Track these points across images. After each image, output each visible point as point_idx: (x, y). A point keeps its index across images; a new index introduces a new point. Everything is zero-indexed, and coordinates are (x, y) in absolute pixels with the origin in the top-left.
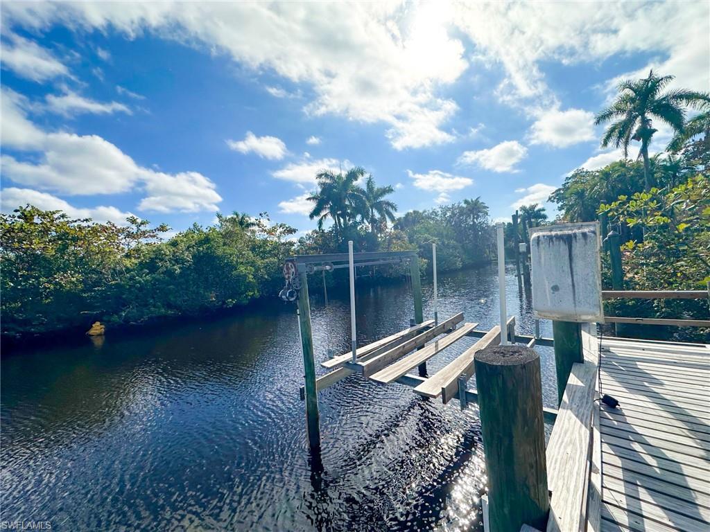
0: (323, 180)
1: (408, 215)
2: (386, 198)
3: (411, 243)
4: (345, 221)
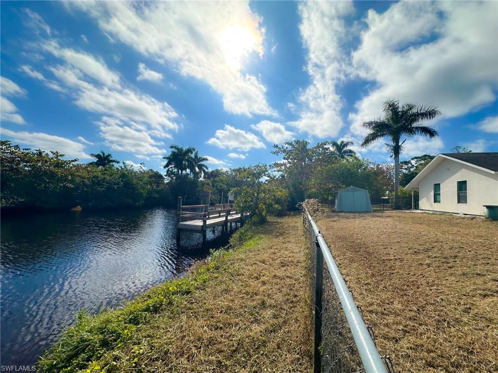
0: (174, 150)
1: (213, 172)
2: (203, 163)
3: (213, 187)
4: (182, 172)
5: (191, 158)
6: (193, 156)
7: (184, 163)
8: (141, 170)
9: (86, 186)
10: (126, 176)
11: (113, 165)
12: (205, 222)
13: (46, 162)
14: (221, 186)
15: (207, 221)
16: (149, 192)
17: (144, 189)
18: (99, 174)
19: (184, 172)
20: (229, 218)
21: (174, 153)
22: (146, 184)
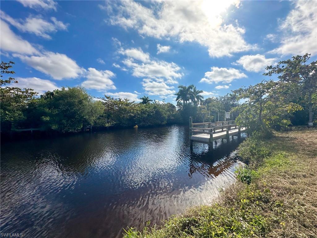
0: (180, 88)
1: (207, 100)
2: (200, 94)
4: (186, 102)
5: (191, 92)
6: (193, 91)
7: (187, 96)
8: (163, 103)
9: (139, 114)
10: (156, 107)
11: (149, 103)
12: (211, 136)
13: (122, 104)
14: (213, 109)
15: (213, 135)
16: (169, 116)
17: (166, 114)
18: (144, 107)
19: (188, 102)
20: (230, 132)
21: (181, 91)
22: (167, 111)
